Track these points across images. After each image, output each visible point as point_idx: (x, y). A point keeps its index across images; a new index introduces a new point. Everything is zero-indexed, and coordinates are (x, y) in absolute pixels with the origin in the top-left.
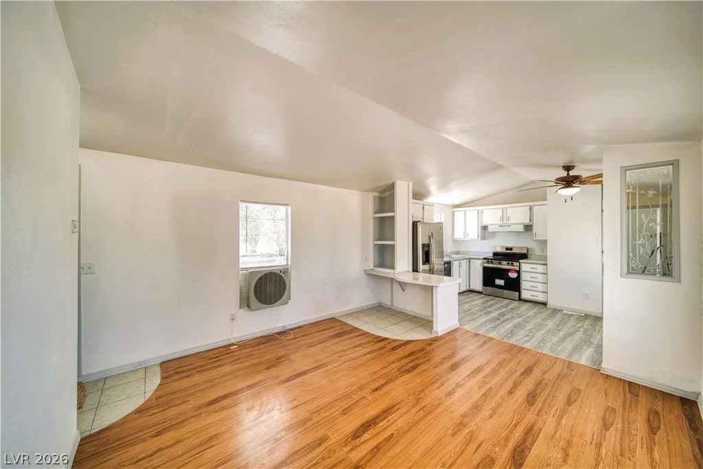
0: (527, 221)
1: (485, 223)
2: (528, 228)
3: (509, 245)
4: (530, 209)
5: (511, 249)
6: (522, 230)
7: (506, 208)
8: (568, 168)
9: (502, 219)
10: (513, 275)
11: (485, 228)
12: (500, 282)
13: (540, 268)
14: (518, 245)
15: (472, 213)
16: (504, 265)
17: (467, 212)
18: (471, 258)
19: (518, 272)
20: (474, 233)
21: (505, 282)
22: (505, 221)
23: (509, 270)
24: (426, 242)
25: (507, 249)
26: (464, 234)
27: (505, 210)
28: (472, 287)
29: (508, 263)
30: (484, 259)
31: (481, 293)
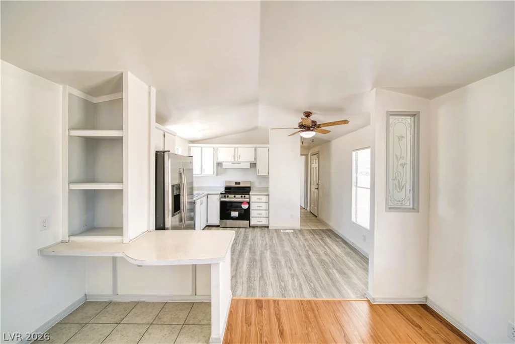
0: (253, 160)
1: (220, 160)
2: (253, 165)
3: (238, 180)
4: (255, 150)
5: (239, 183)
6: (249, 167)
7: (238, 147)
8: (308, 114)
9: (234, 157)
10: (245, 207)
11: (219, 164)
12: (234, 214)
13: (264, 199)
14: (243, 179)
15: (208, 150)
16: (238, 198)
17: (204, 149)
18: (208, 194)
19: (249, 203)
20: (210, 169)
21: (239, 214)
22: (236, 160)
23: (242, 203)
24: (176, 182)
25: (236, 183)
26: (201, 171)
27: (237, 149)
28: (210, 223)
29: (242, 197)
30: (221, 194)
31: (219, 226)
